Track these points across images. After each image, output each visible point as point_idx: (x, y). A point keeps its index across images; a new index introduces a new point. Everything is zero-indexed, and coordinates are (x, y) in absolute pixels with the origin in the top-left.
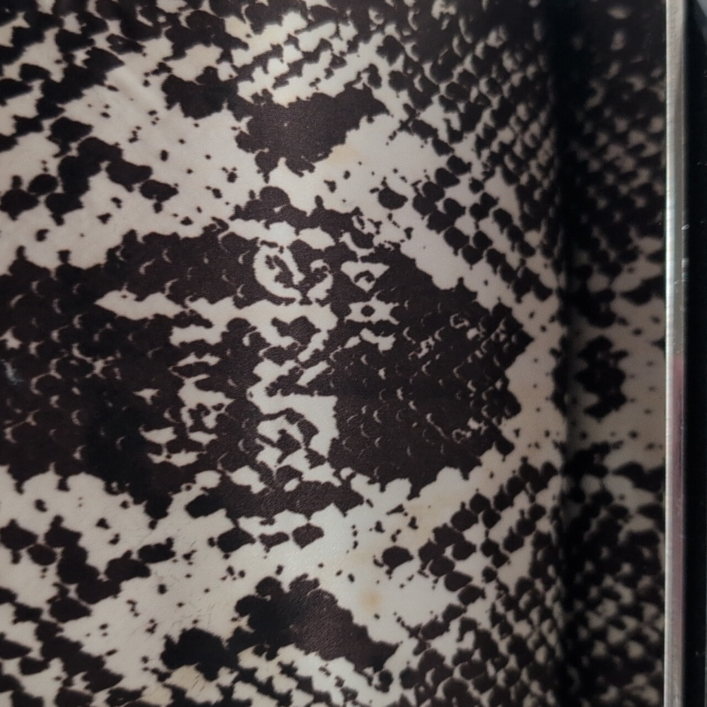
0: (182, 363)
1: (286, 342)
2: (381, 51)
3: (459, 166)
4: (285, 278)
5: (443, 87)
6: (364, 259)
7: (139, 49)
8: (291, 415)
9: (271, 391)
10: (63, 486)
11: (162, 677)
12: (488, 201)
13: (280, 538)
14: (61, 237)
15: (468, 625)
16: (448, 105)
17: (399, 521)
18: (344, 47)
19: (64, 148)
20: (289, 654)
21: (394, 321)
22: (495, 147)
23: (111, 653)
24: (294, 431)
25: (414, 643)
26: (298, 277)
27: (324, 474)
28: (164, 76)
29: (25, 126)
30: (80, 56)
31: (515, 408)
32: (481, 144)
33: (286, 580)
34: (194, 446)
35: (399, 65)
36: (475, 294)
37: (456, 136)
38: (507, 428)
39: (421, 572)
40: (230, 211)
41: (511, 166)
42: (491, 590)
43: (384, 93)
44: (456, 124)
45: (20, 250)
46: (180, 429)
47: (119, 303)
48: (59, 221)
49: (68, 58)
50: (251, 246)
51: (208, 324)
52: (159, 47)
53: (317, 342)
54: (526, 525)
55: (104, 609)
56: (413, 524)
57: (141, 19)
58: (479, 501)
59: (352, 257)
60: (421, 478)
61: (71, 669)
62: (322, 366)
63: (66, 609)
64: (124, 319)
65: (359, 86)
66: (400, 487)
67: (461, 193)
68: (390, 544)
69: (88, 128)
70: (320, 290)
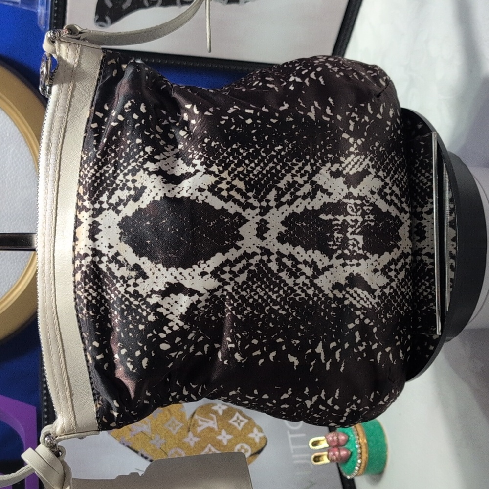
0: (334, 228)
1: (353, 224)
2: (370, 160)
3: (386, 184)
4: (353, 210)
5: (382, 167)
6: (368, 206)
7: (325, 165)
8: (355, 239)
9: (351, 234)
10: (313, 253)
11: (332, 292)
12: (393, 192)
13: (353, 265)
14: (312, 204)
15: (391, 287)
16: (384, 171)
17: (376, 263)
18: (362, 160)
19: (313, 186)
20: (356, 289)
21: (374, 219)
22: (394, 179)
23: (323, 286)
24: (355, 243)
25: (380, 290)
26: (355, 210)
27: (361, 252)
28: (330, 171)
29: (305, 182)
30: (315, 168)
31: (400, 239)
32: (391, 179)
33: (355, 274)
34: (337, 245)
35: (373, 163)
36: (391, 213)
37: (386, 177)
38: (399, 243)
39: (381, 274)
40: (342, 197)
41: (397, 183)
42: (396, 279)
43: (371, 170)
44: (385, 175)
45: (305, 206)
46: (334, 241)
47: (323, 216)
48: (312, 201)
49: (312, 168)
50: (346, 204)
51: (339, 220)
52: (328, 165)
53: (359, 224)
54: (403, 266)
55: (321, 277)
56: (379, 264)
57: (325, 159)
58: (393, 259)
59: (366, 206)
60: (381, 254)
61: (315, 289)
62: (360, 229)
63: (315, 277)
64: (324, 220)
65: (365, 169)
66: (376, 256)
67: (387, 190)
68: (375, 268)
69: (317, 182)
70: (359, 213)
